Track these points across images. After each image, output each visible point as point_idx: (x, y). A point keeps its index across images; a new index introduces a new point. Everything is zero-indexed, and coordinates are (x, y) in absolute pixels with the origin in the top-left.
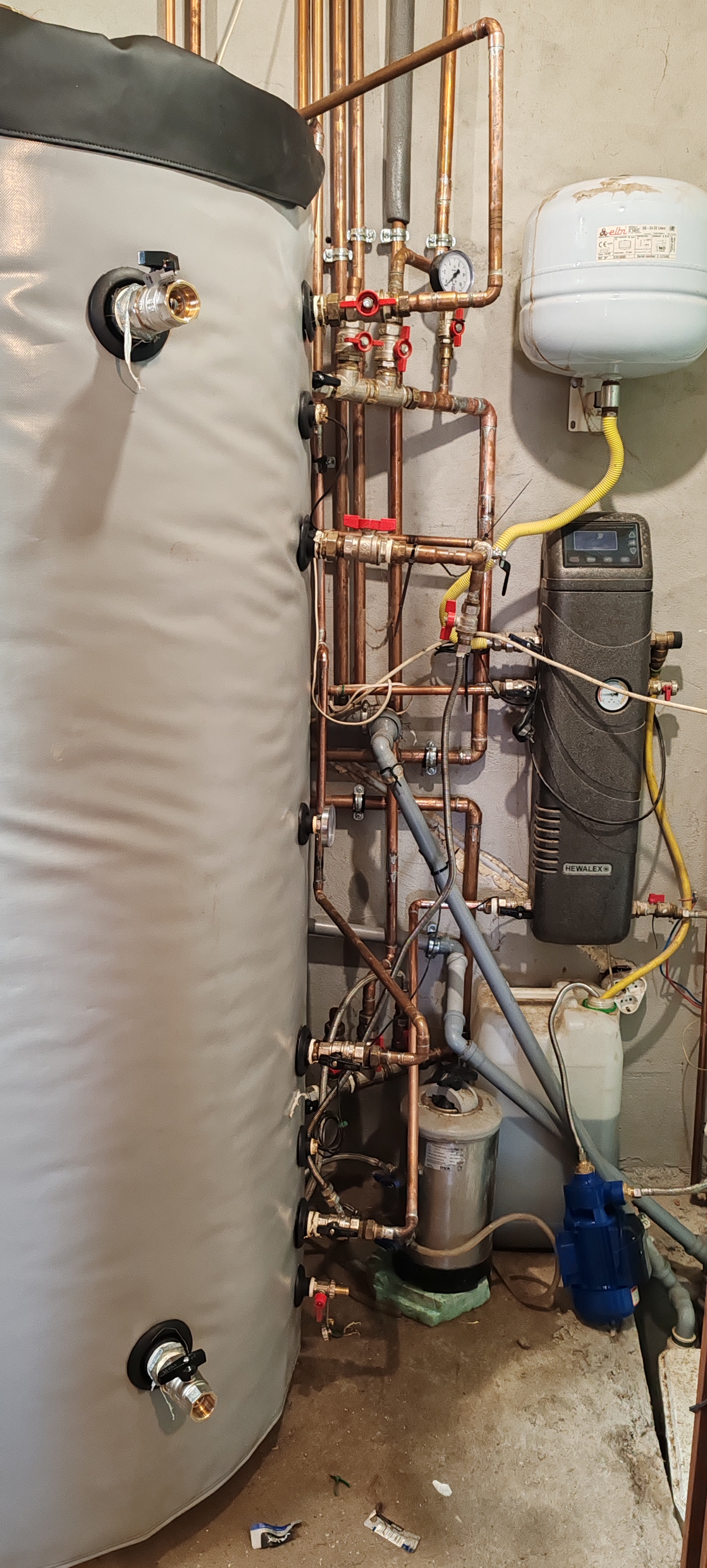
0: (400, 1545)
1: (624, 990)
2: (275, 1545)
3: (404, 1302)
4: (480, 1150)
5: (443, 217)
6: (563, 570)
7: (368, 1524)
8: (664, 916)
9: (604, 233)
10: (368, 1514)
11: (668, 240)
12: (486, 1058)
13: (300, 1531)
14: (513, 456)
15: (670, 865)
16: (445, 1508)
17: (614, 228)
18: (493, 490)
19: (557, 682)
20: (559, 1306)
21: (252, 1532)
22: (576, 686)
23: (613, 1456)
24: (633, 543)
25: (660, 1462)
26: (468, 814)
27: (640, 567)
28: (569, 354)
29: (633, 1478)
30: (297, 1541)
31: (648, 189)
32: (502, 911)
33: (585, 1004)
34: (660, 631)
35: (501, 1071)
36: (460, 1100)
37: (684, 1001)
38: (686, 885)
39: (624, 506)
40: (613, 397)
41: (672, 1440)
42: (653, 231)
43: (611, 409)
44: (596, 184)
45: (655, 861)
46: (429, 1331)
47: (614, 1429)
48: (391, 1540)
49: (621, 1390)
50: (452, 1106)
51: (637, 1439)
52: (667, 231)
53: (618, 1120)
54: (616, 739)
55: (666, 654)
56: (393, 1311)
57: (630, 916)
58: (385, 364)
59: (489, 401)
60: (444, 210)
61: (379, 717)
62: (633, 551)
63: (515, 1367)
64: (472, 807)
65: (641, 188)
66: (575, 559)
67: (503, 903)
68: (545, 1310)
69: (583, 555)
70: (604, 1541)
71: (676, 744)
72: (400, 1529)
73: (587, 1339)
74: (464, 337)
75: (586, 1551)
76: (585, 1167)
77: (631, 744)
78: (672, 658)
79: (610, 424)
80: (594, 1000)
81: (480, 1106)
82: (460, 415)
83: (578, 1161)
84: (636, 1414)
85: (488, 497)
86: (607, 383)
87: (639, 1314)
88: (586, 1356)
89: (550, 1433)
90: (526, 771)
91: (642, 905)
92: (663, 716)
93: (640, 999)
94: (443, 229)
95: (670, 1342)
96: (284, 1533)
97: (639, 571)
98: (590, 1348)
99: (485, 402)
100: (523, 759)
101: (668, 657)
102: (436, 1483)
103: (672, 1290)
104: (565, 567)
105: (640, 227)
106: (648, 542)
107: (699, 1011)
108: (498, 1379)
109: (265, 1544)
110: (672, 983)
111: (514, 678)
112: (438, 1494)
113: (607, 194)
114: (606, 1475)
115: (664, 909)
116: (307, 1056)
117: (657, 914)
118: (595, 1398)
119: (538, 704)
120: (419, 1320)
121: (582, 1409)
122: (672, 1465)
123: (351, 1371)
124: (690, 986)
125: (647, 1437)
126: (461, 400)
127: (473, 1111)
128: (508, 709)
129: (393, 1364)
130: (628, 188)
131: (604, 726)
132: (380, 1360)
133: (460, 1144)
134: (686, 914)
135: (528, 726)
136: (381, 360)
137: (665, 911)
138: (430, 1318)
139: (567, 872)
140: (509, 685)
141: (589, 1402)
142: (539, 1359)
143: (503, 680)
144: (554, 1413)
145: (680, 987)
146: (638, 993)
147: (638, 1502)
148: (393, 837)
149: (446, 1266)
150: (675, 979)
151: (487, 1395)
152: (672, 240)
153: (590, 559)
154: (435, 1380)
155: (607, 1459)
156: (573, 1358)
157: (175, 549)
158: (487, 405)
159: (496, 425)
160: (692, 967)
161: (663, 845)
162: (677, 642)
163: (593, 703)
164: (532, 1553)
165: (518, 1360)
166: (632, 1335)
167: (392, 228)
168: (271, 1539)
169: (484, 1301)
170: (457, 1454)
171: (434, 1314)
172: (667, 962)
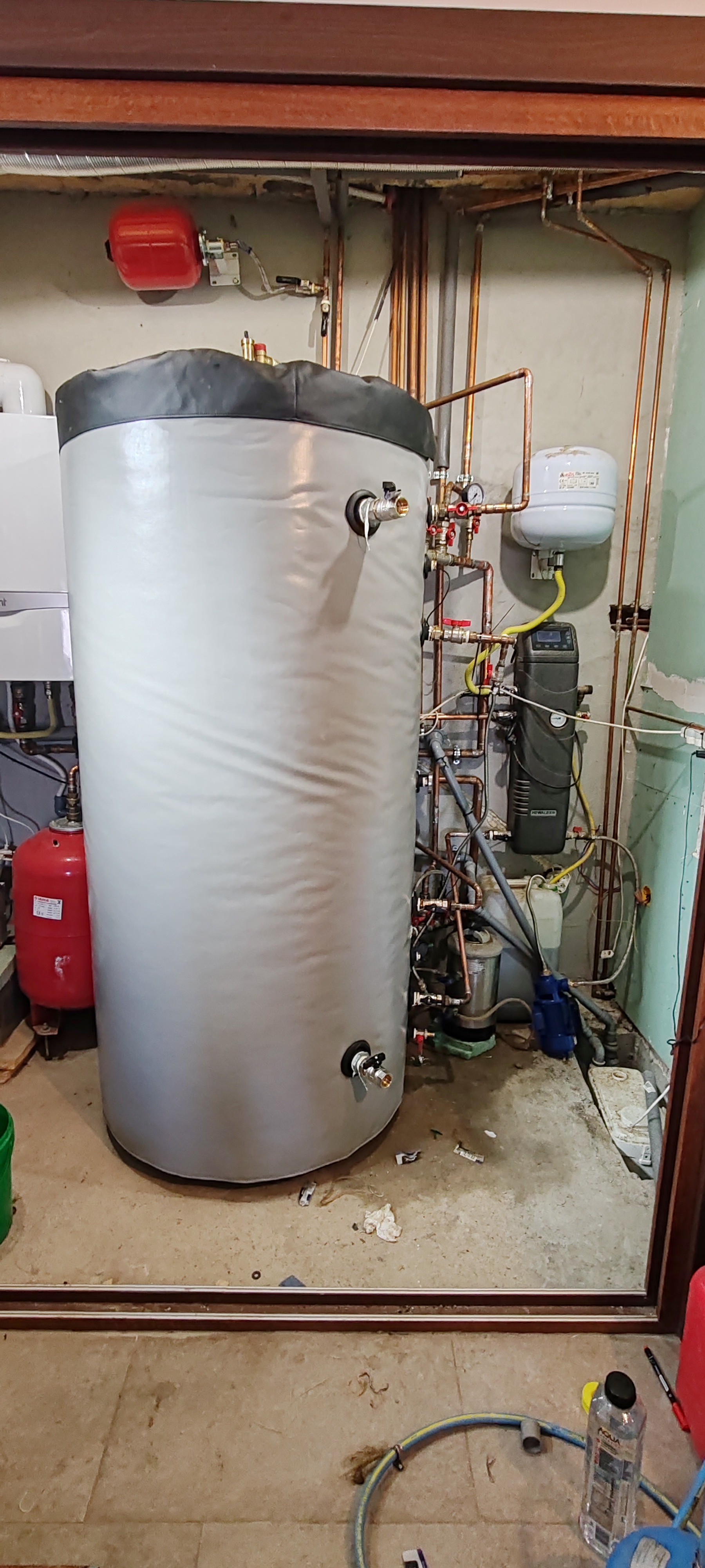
0: (474, 1160)
1: (558, 881)
2: (409, 1162)
3: (452, 1048)
4: (491, 963)
5: (467, 466)
6: (532, 652)
7: (456, 1151)
8: (582, 839)
9: (562, 475)
10: (454, 1148)
11: (595, 479)
12: (491, 916)
13: (421, 1155)
14: (501, 592)
15: (582, 812)
16: (493, 1143)
17: (568, 473)
18: (491, 610)
19: (529, 712)
20: (533, 1048)
21: (397, 1156)
22: (539, 713)
23: (577, 1117)
24: (568, 638)
25: (600, 1119)
26: (476, 786)
27: (573, 650)
28: (541, 538)
29: (588, 1126)
30: (421, 1160)
31: (584, 453)
32: (496, 838)
33: (540, 886)
34: (582, 685)
35: (498, 922)
36: (482, 937)
37: (589, 887)
38: (592, 823)
39: (559, 619)
40: (560, 561)
41: (604, 1109)
42: (588, 475)
43: (559, 567)
44: (557, 450)
45: (575, 811)
46: (466, 1062)
47: (574, 1105)
48: (470, 1158)
49: (574, 1086)
50: (477, 940)
51: (586, 1108)
52: (595, 475)
53: (559, 949)
54: (559, 742)
55: (583, 697)
56: (446, 1053)
57: (565, 838)
58: (441, 542)
59: (490, 563)
60: (467, 462)
61: (433, 731)
62: (569, 642)
63: (515, 1078)
64: (478, 781)
65: (582, 453)
66: (538, 646)
67: (496, 833)
68: (526, 1050)
69: (543, 644)
70: (579, 1155)
71: (585, 746)
72: (473, 1153)
73: (552, 1063)
74: (480, 528)
75: (571, 1160)
76: (546, 973)
77: (567, 746)
78: (586, 700)
79: (559, 574)
80: (545, 884)
81: (491, 941)
82: (475, 569)
83: (542, 969)
84: (584, 1097)
85: (488, 613)
86: (558, 553)
87: (577, 1050)
88: (552, 1071)
89: (540, 1108)
90: (506, 762)
91: (570, 833)
92: (579, 731)
93: (566, 886)
94: (467, 472)
95: (591, 1065)
96: (413, 1157)
97: (573, 652)
98: (554, 1067)
99: (488, 563)
100: (505, 755)
101: (584, 699)
102: (486, 1132)
103: (591, 1039)
104: (534, 650)
105: (581, 472)
106: (575, 637)
107: (597, 892)
108: (508, 1083)
109: (404, 1162)
110: (583, 876)
111: (503, 711)
112: (488, 1136)
113: (563, 456)
114: (574, 1125)
115: (582, 835)
116: (417, 907)
117: (578, 838)
118: (561, 1090)
119: (518, 725)
120: (461, 1057)
121: (555, 1096)
122: (606, 1121)
123: (429, 1081)
124: (592, 878)
125: (591, 1108)
126: (476, 561)
127: (488, 943)
128: (498, 728)
129: (451, 1079)
130: (575, 453)
131: (553, 735)
132: (444, 1075)
133: (482, 960)
134: (593, 838)
135: (513, 736)
136: (439, 540)
137: (582, 836)
138: (467, 1055)
139: (532, 815)
140: (501, 714)
141: (559, 1093)
142: (527, 1073)
143: (497, 711)
144: (541, 1098)
145: (587, 878)
146: (566, 882)
147: (593, 1137)
148: (436, 798)
149: (472, 1026)
150: (584, 874)
151: (504, 1090)
152: (598, 479)
153: (547, 646)
154: (476, 1084)
155: (573, 1118)
156: (546, 1072)
157: (379, 632)
158: (489, 566)
159: (493, 575)
160: (594, 868)
161: (579, 801)
162: (590, 691)
163: (548, 723)
164: (544, 1162)
165: (516, 1074)
166: (574, 1060)
167: (440, 471)
168: (407, 1159)
169: (493, 1046)
170: (495, 1118)
171: (469, 1053)
172: (582, 865)
